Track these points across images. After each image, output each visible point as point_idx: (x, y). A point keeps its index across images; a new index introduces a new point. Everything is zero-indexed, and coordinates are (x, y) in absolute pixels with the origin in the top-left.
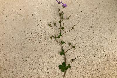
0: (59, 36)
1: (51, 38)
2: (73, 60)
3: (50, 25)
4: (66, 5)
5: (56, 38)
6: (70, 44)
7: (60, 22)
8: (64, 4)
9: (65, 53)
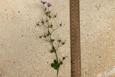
0: (48, 35)
1: (40, 37)
2: (64, 58)
3: (38, 25)
4: (51, 4)
5: (45, 37)
6: (60, 41)
7: (47, 21)
8: (48, 4)
9: (56, 50)
